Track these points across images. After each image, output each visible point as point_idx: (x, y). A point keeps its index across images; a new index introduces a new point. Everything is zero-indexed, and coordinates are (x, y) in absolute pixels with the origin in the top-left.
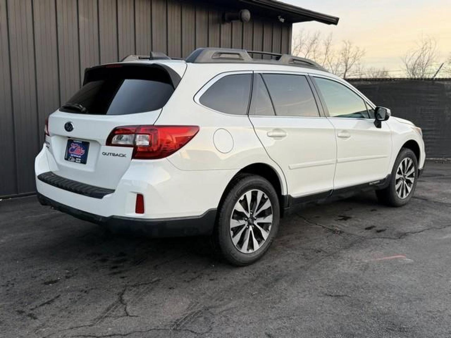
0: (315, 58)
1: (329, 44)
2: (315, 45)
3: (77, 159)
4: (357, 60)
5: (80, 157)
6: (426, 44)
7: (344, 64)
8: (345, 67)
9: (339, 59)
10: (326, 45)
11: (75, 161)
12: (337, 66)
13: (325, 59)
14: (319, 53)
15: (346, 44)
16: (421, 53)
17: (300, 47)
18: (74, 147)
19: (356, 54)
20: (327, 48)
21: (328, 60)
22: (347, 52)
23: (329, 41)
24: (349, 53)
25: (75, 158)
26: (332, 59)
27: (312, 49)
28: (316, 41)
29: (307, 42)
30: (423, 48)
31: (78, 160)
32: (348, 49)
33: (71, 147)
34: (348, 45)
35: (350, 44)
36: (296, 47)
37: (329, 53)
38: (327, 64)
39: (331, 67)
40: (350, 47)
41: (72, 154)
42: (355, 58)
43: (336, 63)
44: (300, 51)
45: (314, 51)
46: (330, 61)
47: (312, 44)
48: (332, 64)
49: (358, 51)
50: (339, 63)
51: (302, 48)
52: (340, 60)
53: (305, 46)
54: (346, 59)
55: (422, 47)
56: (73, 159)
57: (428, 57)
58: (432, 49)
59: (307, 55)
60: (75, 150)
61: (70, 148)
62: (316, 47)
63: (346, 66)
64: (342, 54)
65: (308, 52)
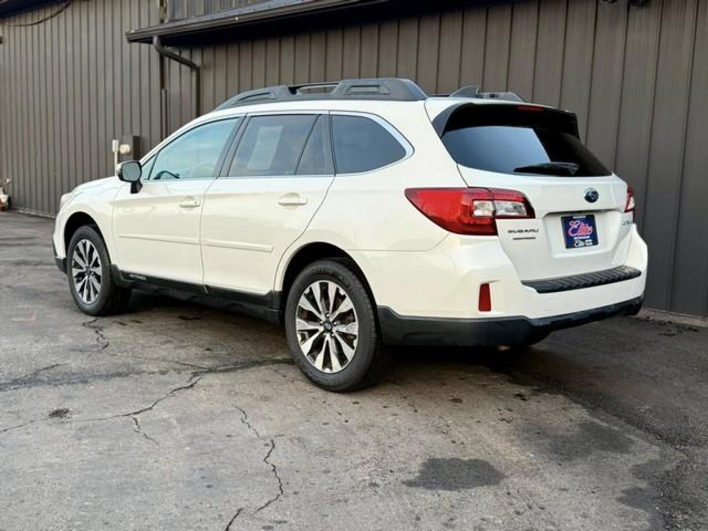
3: (587, 241)
5: (588, 237)
11: (585, 246)
18: (576, 227)
25: (583, 240)
31: (589, 243)
33: (570, 227)
41: (577, 236)
56: (582, 243)
60: (579, 230)
61: (571, 229)
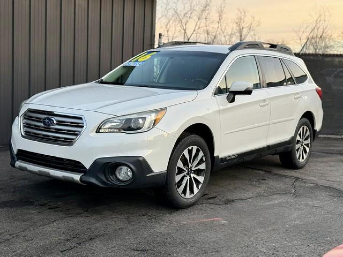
0: (206, 26)
1: (221, 11)
2: (207, 12)
4: (252, 30)
6: (320, 16)
7: (238, 34)
8: (239, 38)
9: (232, 29)
10: (219, 13)
12: (231, 36)
13: (218, 28)
14: (211, 21)
15: (240, 12)
16: (315, 26)
17: (191, 14)
19: (251, 24)
20: (220, 16)
21: (221, 30)
22: (242, 21)
23: (222, 9)
24: (244, 22)
26: (225, 28)
27: (204, 16)
28: (208, 7)
29: (198, 9)
30: (317, 21)
32: (242, 18)
34: (243, 14)
35: (245, 13)
36: (186, 13)
37: (222, 21)
38: (220, 34)
39: (225, 36)
40: (245, 16)
42: (250, 29)
43: (230, 33)
44: (190, 17)
45: (206, 19)
46: (223, 30)
47: (203, 11)
48: (225, 34)
49: (254, 20)
50: (233, 33)
51: (193, 15)
52: (234, 30)
53: (195, 13)
54: (240, 29)
55: (316, 19)
57: (322, 30)
58: (326, 22)
59: (197, 22)
62: (208, 14)
63: (241, 36)
64: (237, 23)
65: (199, 19)
